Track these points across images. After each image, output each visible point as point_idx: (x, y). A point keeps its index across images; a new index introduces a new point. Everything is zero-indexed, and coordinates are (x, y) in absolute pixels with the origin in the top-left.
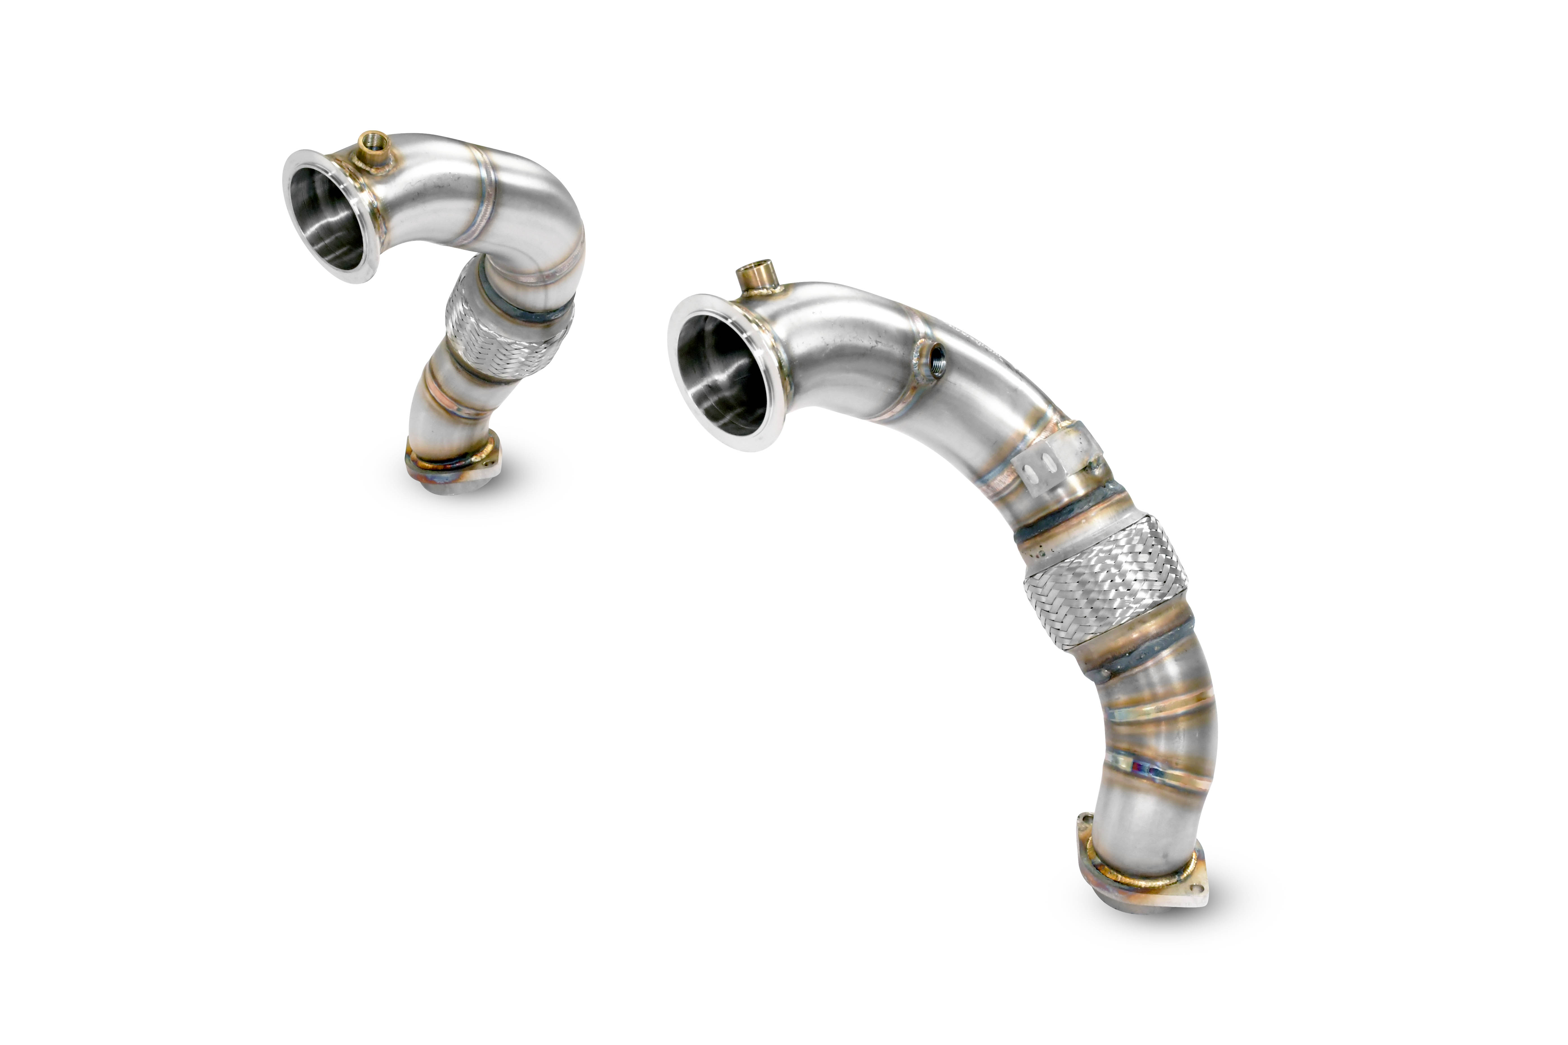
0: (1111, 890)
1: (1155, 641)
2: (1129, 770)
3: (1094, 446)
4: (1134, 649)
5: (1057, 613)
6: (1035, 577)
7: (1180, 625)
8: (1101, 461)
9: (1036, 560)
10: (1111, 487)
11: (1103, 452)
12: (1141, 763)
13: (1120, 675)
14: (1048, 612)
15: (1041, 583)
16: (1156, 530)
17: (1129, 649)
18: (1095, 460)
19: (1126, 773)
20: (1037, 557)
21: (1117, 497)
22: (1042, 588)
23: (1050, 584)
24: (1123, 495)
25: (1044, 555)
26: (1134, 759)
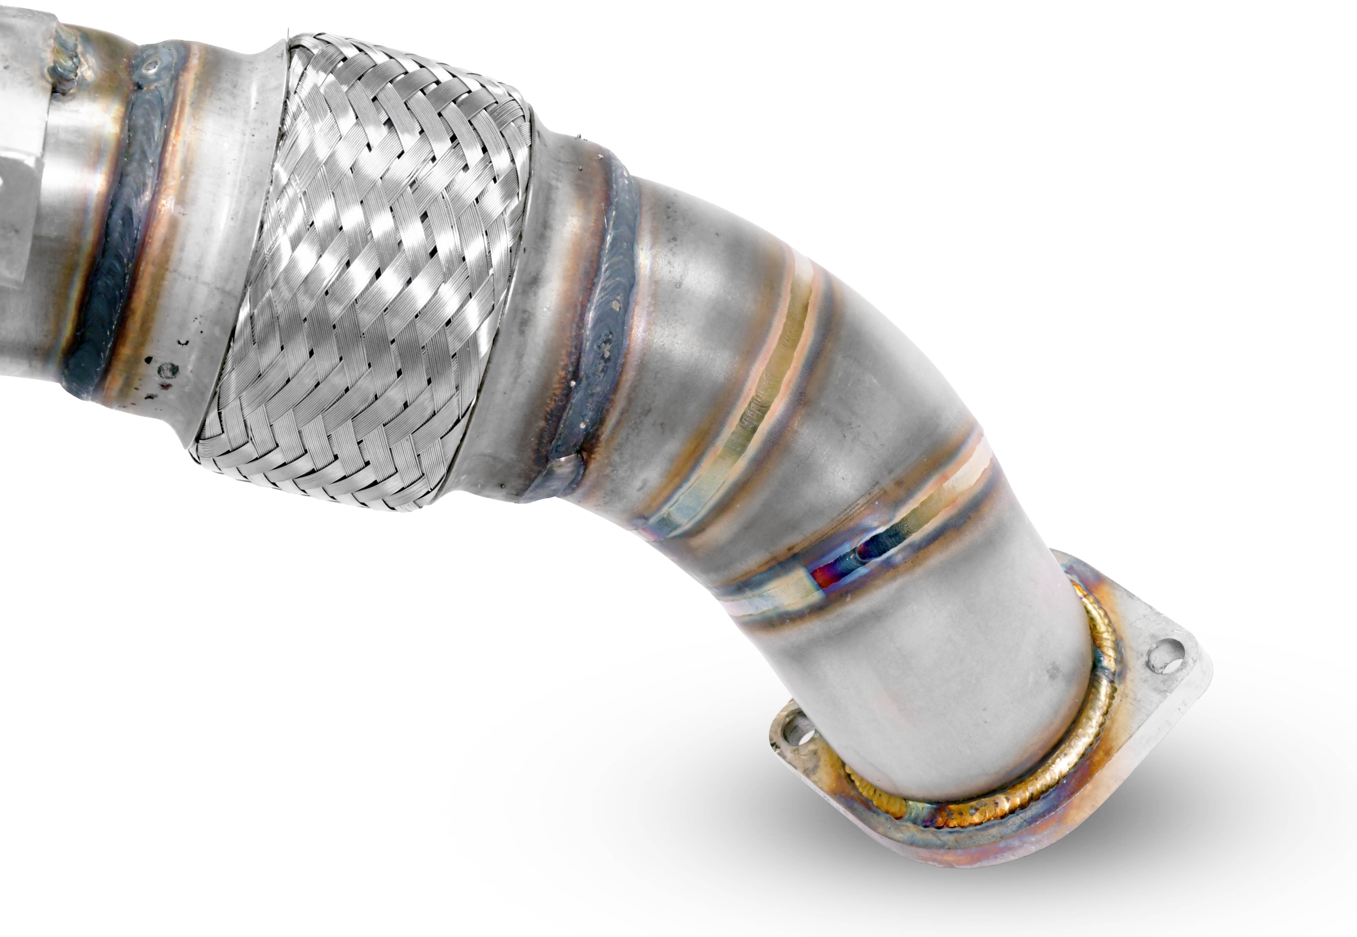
0: (1016, 843)
1: (597, 296)
2: (817, 596)
3: (20, 23)
4: (574, 358)
5: (336, 457)
6: (208, 433)
7: (608, 199)
8: (71, 41)
9: (170, 395)
10: (152, 71)
11: (52, 17)
12: (830, 559)
13: (598, 437)
14: (313, 471)
15: (235, 432)
16: (345, 59)
17: (565, 368)
18: (56, 52)
19: (817, 610)
20: (165, 387)
21: (189, 80)
22: (249, 439)
23: (256, 418)
24: (195, 62)
25: (175, 370)
26: (806, 566)
